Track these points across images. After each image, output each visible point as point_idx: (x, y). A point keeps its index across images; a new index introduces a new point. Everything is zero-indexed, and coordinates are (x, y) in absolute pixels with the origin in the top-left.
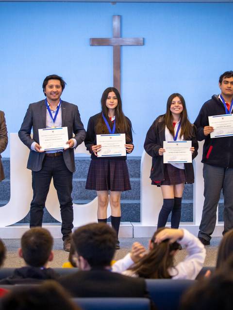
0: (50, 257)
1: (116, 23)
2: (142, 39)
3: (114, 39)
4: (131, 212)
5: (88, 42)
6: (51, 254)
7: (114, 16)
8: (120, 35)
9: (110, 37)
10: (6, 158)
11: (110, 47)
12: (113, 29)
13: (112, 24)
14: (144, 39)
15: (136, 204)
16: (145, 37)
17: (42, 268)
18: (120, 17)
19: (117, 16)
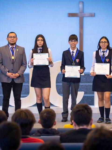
0: (55, 123)
1: (81, 6)
2: (94, 14)
3: (80, 13)
4: (89, 100)
5: (67, 15)
6: (55, 122)
7: (80, 2)
8: (83, 11)
9: (78, 13)
10: (27, 73)
11: (78, 17)
12: (79, 9)
13: (79, 6)
14: (94, 13)
15: (91, 96)
16: (95, 13)
17: (50, 129)
18: (83, 2)
19: (81, 2)
